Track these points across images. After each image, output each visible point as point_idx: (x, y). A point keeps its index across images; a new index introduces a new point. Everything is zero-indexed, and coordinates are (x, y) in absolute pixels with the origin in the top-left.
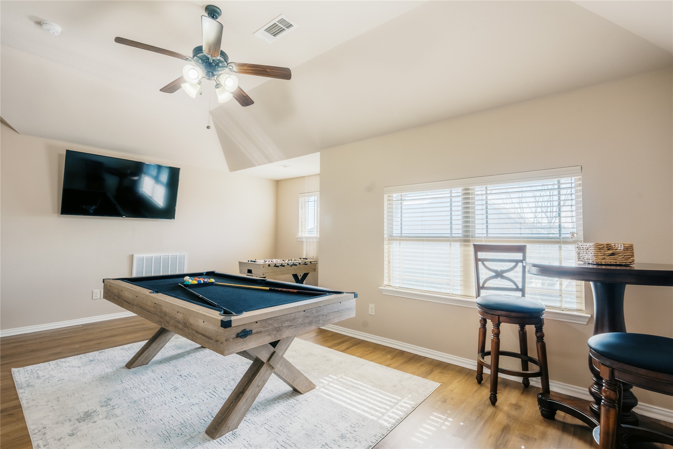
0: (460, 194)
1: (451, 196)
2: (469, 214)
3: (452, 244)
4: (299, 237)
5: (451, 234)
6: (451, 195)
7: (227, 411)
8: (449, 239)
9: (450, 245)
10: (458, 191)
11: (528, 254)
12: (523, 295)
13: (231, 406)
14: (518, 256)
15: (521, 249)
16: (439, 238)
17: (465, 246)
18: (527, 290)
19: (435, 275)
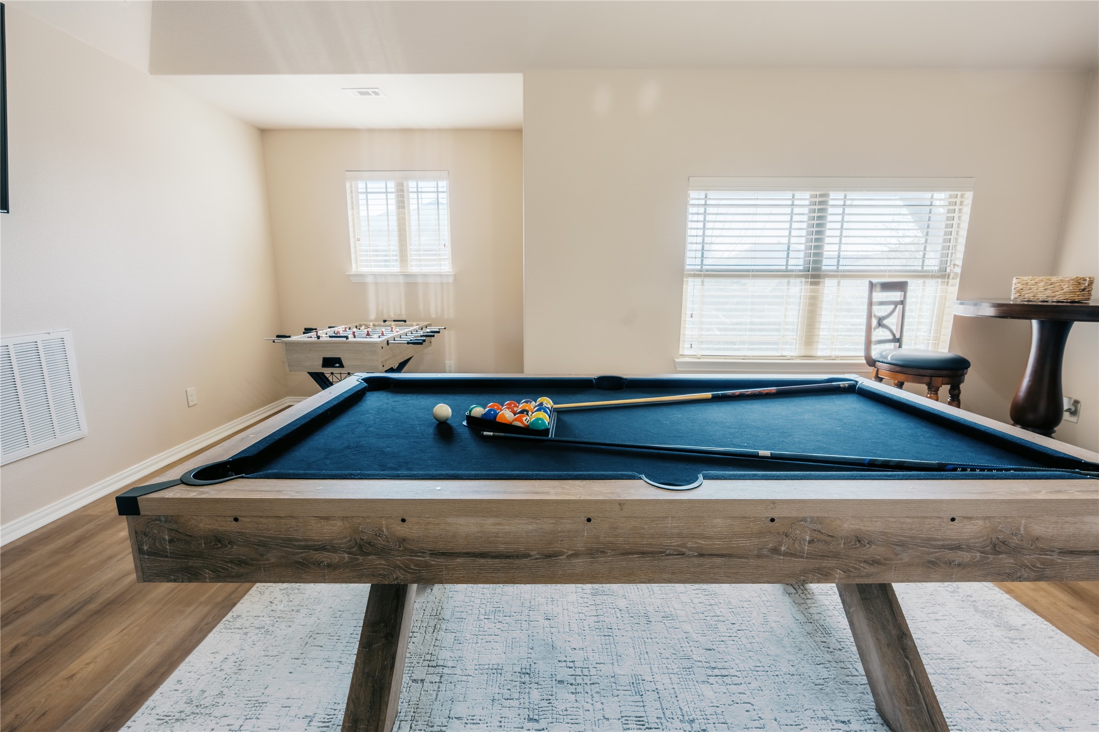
0: (807, 202)
1: (793, 205)
2: (822, 235)
3: (791, 282)
4: (353, 273)
5: (787, 265)
6: (793, 202)
7: (915, 690)
8: (785, 274)
9: (789, 282)
10: (804, 198)
11: (909, 294)
12: (900, 347)
13: (912, 674)
14: (896, 296)
15: (901, 286)
16: (772, 272)
17: (812, 283)
18: (905, 340)
19: (760, 330)
